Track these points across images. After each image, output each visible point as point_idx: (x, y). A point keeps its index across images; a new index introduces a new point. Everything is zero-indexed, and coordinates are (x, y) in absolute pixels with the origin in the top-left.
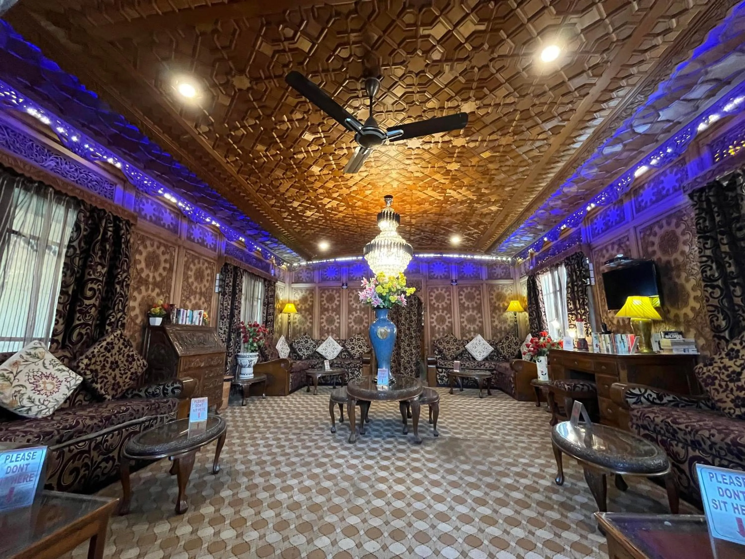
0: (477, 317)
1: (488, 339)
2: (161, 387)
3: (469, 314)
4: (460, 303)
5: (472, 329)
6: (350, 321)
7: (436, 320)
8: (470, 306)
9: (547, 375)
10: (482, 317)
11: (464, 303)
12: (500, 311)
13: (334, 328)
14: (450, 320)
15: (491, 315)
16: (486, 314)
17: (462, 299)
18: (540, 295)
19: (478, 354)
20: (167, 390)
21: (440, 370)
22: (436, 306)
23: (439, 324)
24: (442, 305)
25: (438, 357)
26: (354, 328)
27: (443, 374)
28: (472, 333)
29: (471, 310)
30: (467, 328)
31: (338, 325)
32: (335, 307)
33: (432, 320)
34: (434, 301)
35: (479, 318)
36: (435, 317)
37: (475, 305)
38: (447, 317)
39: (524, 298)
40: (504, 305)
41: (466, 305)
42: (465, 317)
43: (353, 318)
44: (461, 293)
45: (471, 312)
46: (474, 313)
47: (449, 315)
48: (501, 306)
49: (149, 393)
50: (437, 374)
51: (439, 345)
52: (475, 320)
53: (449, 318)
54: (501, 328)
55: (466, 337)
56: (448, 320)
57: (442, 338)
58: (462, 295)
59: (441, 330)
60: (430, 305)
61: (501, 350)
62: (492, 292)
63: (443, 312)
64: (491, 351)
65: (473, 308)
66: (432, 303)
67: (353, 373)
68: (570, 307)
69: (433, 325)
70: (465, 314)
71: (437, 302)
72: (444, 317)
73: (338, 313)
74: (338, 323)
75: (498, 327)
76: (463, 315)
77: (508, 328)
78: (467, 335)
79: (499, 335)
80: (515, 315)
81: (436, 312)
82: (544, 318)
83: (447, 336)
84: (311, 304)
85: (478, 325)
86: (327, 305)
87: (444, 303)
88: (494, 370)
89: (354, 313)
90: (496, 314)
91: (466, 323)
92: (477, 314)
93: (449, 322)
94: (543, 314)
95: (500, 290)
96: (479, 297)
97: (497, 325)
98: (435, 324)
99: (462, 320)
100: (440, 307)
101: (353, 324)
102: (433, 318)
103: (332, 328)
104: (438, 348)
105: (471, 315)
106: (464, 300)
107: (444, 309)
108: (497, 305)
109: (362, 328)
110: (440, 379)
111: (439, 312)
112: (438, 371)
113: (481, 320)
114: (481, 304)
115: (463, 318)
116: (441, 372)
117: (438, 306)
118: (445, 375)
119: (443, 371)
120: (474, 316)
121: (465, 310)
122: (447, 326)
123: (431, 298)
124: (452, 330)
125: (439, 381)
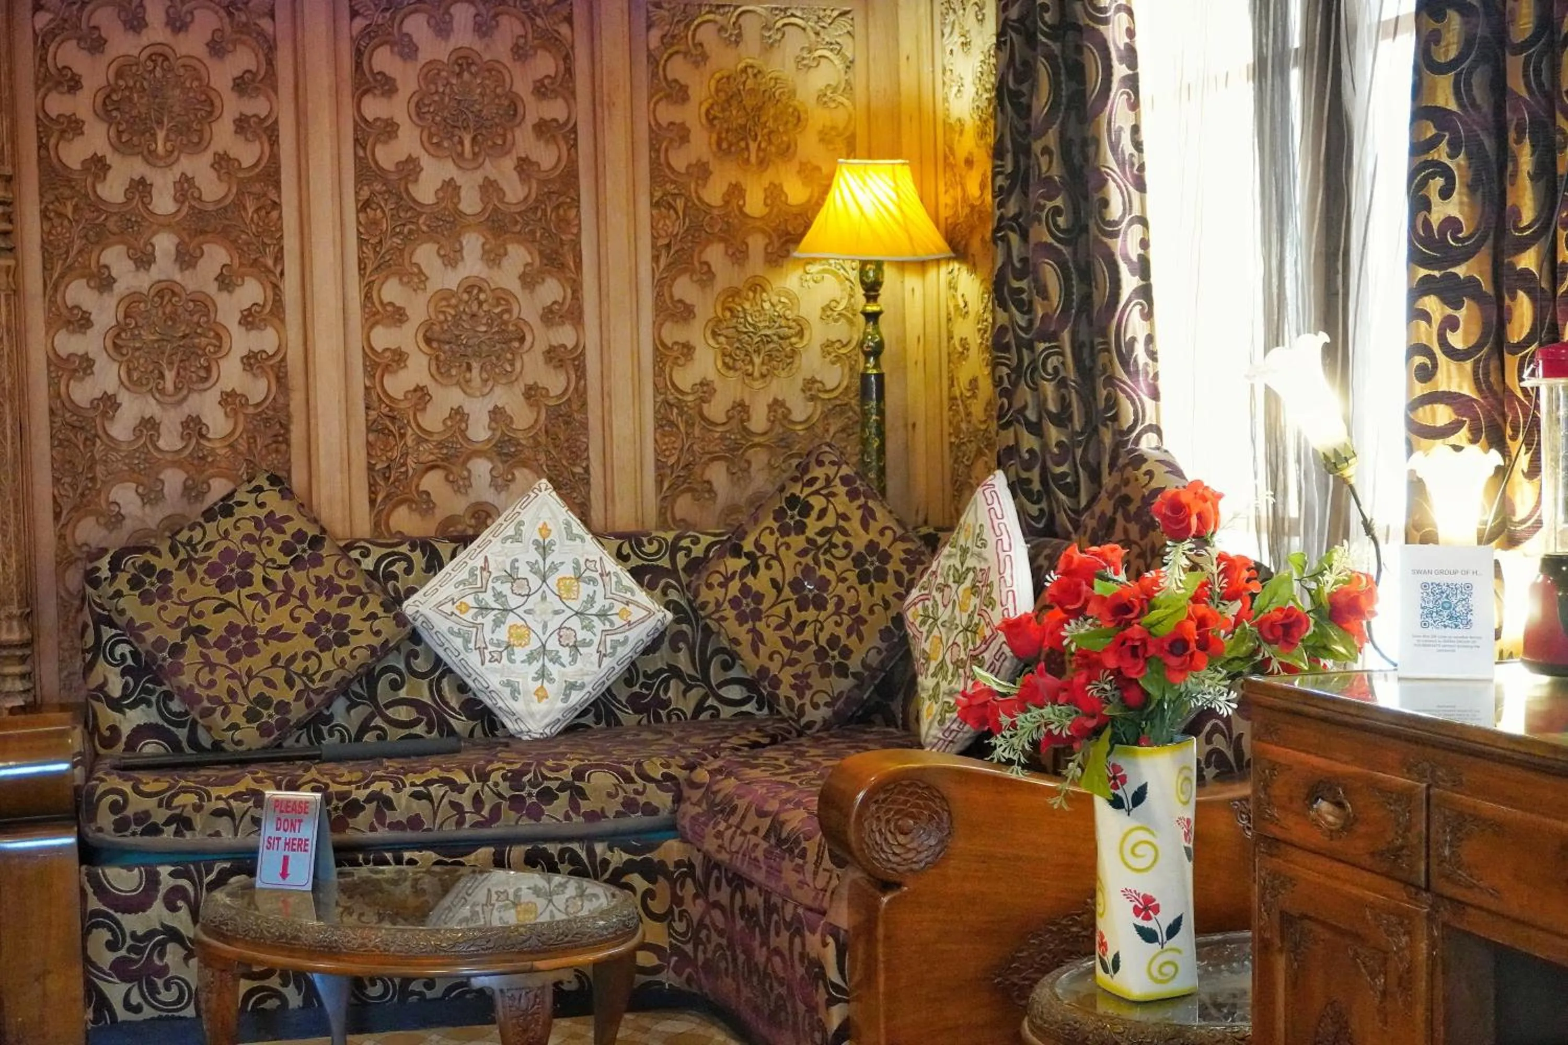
0: (528, 307)
1: (624, 519)
3: (452, 280)
4: (365, 171)
5: (480, 431)
7: (119, 342)
9: (1186, 938)
10: (575, 315)
11: (410, 168)
12: (739, 255)
14: (266, 340)
15: (661, 285)
16: (618, 283)
17: (389, 129)
18: (1118, 99)
19: (525, 675)
22: (111, 191)
23: (142, 379)
24: (184, 188)
25: (136, 717)
27: (157, 914)
28: (481, 468)
29: (472, 243)
33: (70, 345)
34: (95, 140)
35: (550, 316)
37: (515, 191)
38: (228, 309)
39: (954, 128)
40: (774, 193)
41: (424, 191)
42: (417, 307)
44: (383, 60)
45: (471, 264)
46: (506, 275)
47: (251, 293)
48: (755, 204)
50: (91, 921)
51: (130, 604)
52: (509, 338)
53: (249, 319)
54: (741, 408)
55: (424, 503)
56: (240, 343)
57: (173, 526)
58: (387, 87)
59: (169, 440)
60: (53, 176)
61: (732, 627)
62: (678, 69)
63: (186, 258)
64: (639, 635)
65: (498, 226)
66: (73, 157)
68: (1441, 211)
69: (83, 394)
70: (415, 278)
71: (122, 146)
72: (204, 305)
75: (716, 410)
76: (391, 291)
77: (800, 410)
78: (432, 482)
79: (718, 474)
80: (872, 289)
81: (114, 258)
82: (1135, 326)
83: (226, 508)
85: (532, 393)
87: (197, 166)
88: (671, 828)
90: (707, 276)
91: (418, 369)
92: (529, 280)
93: (252, 361)
94: (1129, 282)
95: (750, 51)
96: (555, 110)
97: (705, 389)
98: (107, 377)
99: (383, 338)
104: (132, 632)
105: (472, 287)
106: (408, 140)
107: (198, 224)
108: (714, 194)
110: (121, 969)
111: (144, 260)
112: (101, 890)
113: (565, 336)
114: (570, 176)
115: (398, 316)
116: (137, 905)
117: (140, 187)
118: (182, 921)
119: (153, 880)
120: (503, 297)
121: (411, 239)
122: (229, 399)
123: (58, 104)
124: (282, 438)
125: (115, 991)
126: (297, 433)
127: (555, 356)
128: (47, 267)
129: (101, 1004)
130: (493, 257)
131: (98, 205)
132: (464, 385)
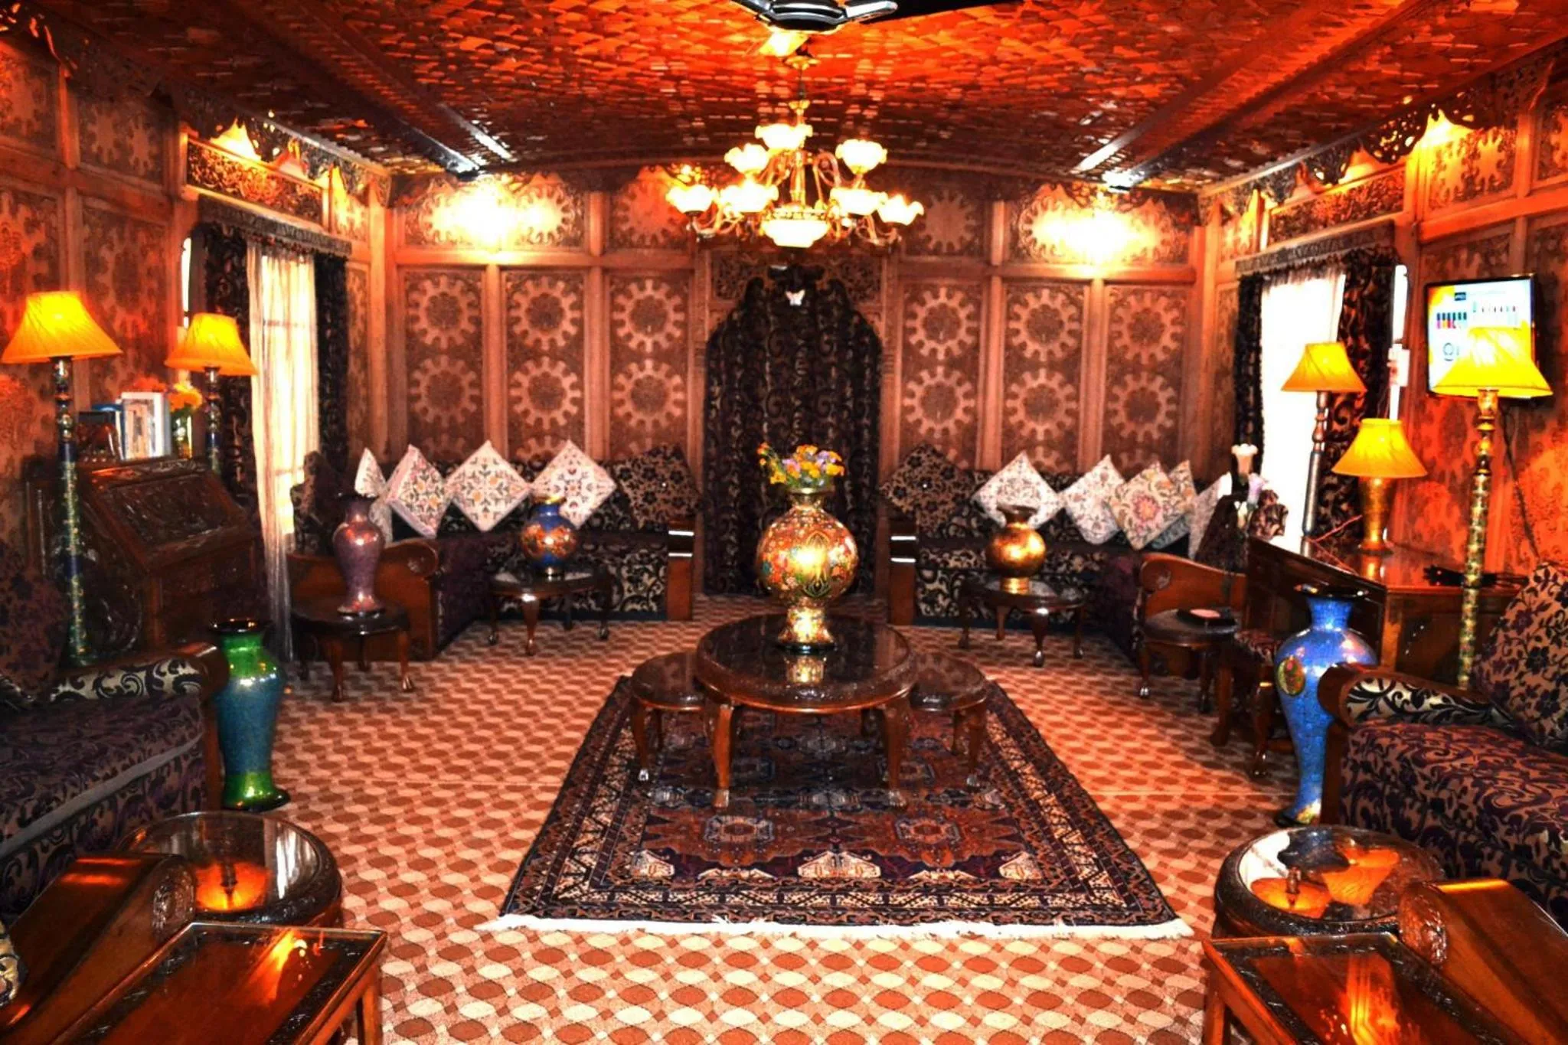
0: (1061, 394)
2: (142, 675)
3: (1035, 384)
4: (1008, 347)
5: (1040, 437)
6: (618, 395)
7: (924, 402)
8: (1043, 358)
10: (1077, 398)
11: (1023, 345)
12: (1137, 378)
13: (562, 421)
14: (971, 403)
15: (1108, 389)
16: (1092, 387)
17: (1017, 332)
20: (161, 684)
21: (928, 574)
22: (925, 352)
23: (930, 415)
24: (948, 352)
26: (633, 423)
27: (936, 585)
29: (1043, 372)
30: (1025, 432)
31: (574, 410)
32: (561, 343)
33: (908, 402)
34: (921, 335)
35: (1069, 398)
36: (919, 391)
37: (1059, 354)
38: (959, 392)
40: (1152, 357)
41: (1028, 354)
42: (1023, 393)
43: (629, 386)
44: (1017, 308)
45: (1042, 379)
46: (1054, 384)
47: (967, 386)
48: (1144, 359)
49: (107, 690)
50: (918, 585)
52: (1054, 404)
53: (967, 396)
54: (1134, 434)
56: (963, 403)
58: (1018, 317)
59: (938, 435)
60: (907, 346)
62: (1119, 312)
63: (947, 375)
65: (1052, 367)
66: (913, 340)
67: (635, 581)
69: (911, 418)
70: (1022, 384)
71: (930, 337)
72: (952, 390)
73: (576, 367)
74: (575, 401)
75: (1125, 433)
76: (1014, 388)
77: (1156, 434)
81: (925, 374)
84: (471, 329)
85: (1060, 424)
86: (534, 334)
87: (952, 344)
89: (633, 367)
90: (1125, 385)
91: (1021, 415)
92: (1062, 385)
93: (966, 410)
95: (1146, 304)
96: (1075, 326)
97: (1121, 426)
98: (919, 413)
99: (1010, 403)
100: (941, 356)
101: (629, 407)
102: (912, 395)
103: (553, 422)
105: (1042, 387)
106: (1024, 336)
107: (952, 364)
108: (1130, 356)
109: (664, 423)
110: (925, 600)
111: (933, 375)
112: (921, 576)
113: (1073, 405)
114: (1078, 350)
115: (1015, 396)
116: (931, 581)
117: (934, 351)
118: (943, 587)
119: (935, 575)
120: (1052, 391)
121: (1022, 371)
122: (958, 423)
123: (910, 323)
124: (973, 439)
125: (923, 607)
126: (979, 435)
127: (1069, 412)
128: (903, 375)
129: (918, 610)
130: (1049, 377)
131: (921, 357)
132: (1036, 420)
